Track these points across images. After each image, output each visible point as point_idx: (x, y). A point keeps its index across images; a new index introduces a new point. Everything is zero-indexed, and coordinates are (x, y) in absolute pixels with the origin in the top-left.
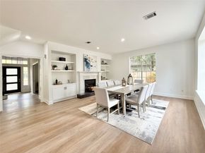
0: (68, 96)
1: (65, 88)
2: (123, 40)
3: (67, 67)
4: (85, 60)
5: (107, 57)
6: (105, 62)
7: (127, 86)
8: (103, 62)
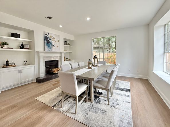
0: (23, 81)
1: (20, 71)
2: (88, 19)
3: (22, 45)
4: (46, 38)
5: (70, 37)
6: (68, 42)
7: (93, 68)
8: (65, 43)
